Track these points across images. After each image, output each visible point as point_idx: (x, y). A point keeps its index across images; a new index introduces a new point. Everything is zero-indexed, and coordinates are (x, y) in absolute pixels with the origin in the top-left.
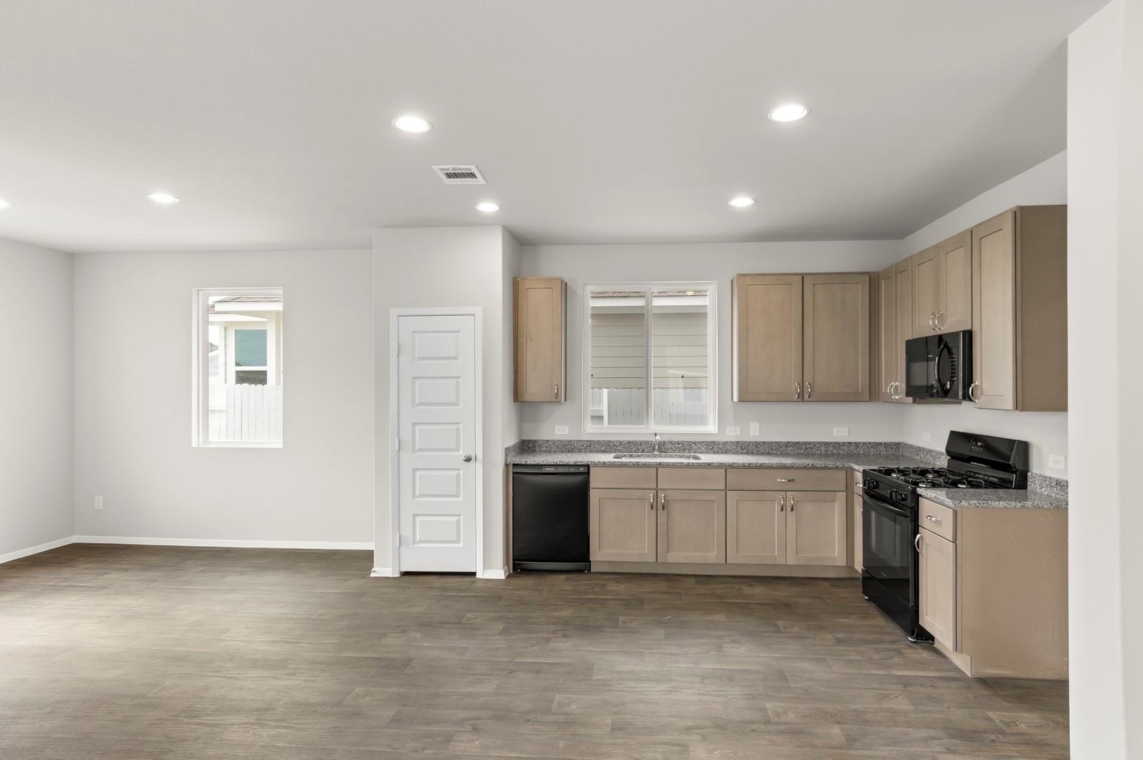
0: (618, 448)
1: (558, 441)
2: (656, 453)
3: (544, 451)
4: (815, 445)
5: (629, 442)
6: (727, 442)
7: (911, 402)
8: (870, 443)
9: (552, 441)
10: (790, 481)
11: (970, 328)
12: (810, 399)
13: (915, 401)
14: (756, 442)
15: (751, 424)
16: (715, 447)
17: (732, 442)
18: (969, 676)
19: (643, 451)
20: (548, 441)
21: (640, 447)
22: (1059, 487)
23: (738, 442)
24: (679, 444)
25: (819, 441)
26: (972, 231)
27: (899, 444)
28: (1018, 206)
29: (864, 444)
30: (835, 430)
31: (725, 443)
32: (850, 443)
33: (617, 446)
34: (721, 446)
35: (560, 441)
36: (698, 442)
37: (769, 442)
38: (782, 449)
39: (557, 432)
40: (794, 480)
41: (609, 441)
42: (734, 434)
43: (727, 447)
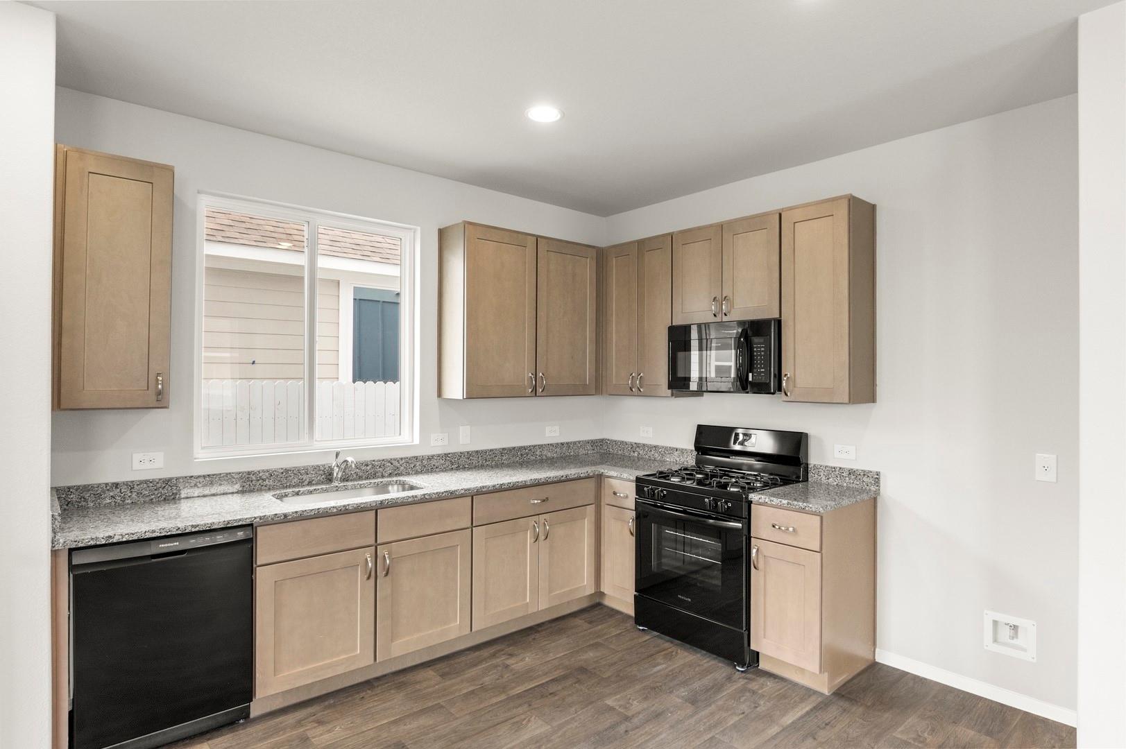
0: (267, 482)
1: (141, 482)
2: (336, 484)
3: (108, 506)
4: (530, 450)
5: (287, 471)
6: (433, 456)
7: (670, 395)
8: (579, 442)
9: (126, 484)
10: (544, 501)
11: (778, 316)
12: (544, 394)
13: (672, 395)
14: (468, 452)
15: (461, 428)
16: (418, 464)
17: (439, 456)
18: (827, 694)
19: (310, 483)
20: (116, 485)
21: (305, 477)
22: (853, 477)
23: (446, 455)
24: (367, 465)
25: (533, 444)
26: (780, 215)
27: (602, 440)
28: (851, 195)
29: (575, 443)
30: (548, 429)
31: (430, 458)
32: (562, 444)
33: (264, 480)
34: (425, 462)
35: (146, 482)
36: (395, 460)
37: (482, 451)
38: (496, 459)
39: (136, 466)
40: (547, 498)
41: (249, 473)
42: (440, 443)
43: (433, 462)
